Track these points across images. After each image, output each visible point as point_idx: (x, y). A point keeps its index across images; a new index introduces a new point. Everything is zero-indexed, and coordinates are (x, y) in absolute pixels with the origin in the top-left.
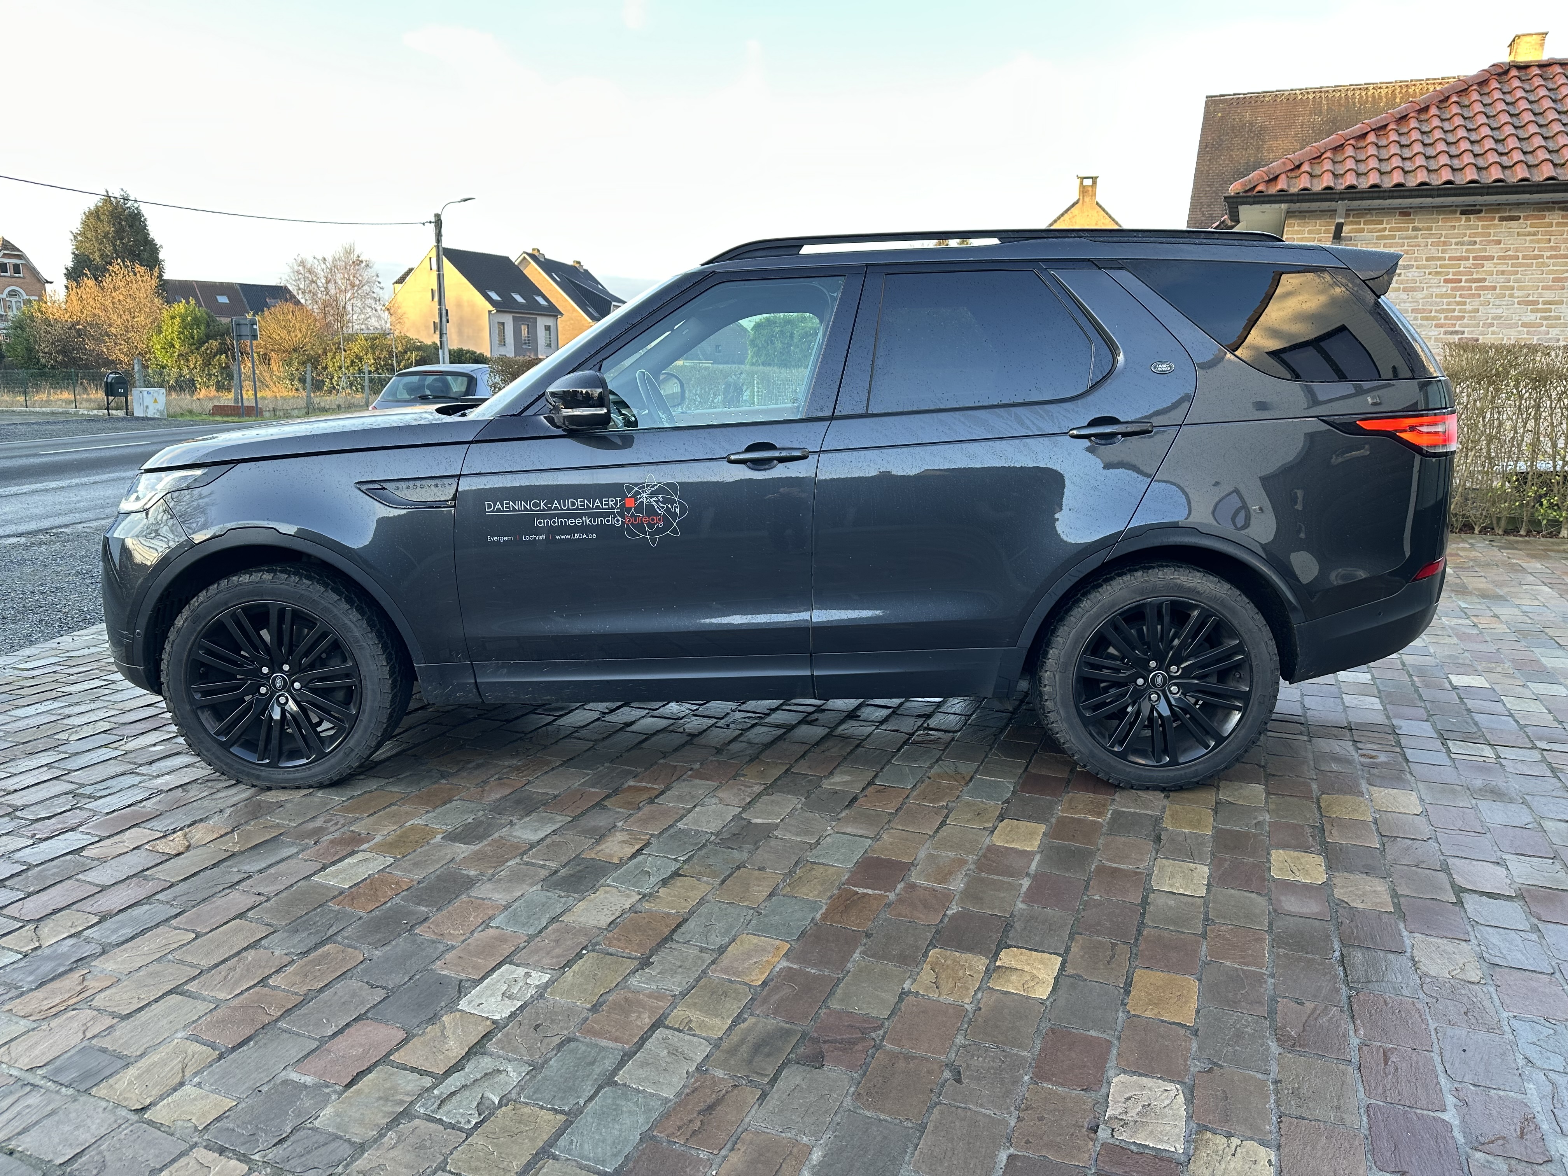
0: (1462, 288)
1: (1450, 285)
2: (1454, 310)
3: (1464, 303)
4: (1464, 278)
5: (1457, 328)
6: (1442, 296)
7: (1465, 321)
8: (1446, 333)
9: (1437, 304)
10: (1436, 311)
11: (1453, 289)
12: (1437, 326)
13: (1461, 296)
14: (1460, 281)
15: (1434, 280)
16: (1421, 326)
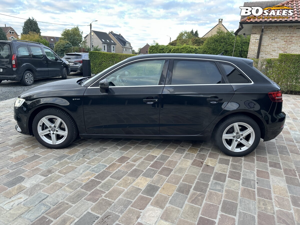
1: (285, 42)
2: (285, 48)
4: (288, 41)
5: (286, 51)
6: (283, 44)
9: (282, 46)
13: (287, 45)
15: (282, 41)
16: (279, 51)
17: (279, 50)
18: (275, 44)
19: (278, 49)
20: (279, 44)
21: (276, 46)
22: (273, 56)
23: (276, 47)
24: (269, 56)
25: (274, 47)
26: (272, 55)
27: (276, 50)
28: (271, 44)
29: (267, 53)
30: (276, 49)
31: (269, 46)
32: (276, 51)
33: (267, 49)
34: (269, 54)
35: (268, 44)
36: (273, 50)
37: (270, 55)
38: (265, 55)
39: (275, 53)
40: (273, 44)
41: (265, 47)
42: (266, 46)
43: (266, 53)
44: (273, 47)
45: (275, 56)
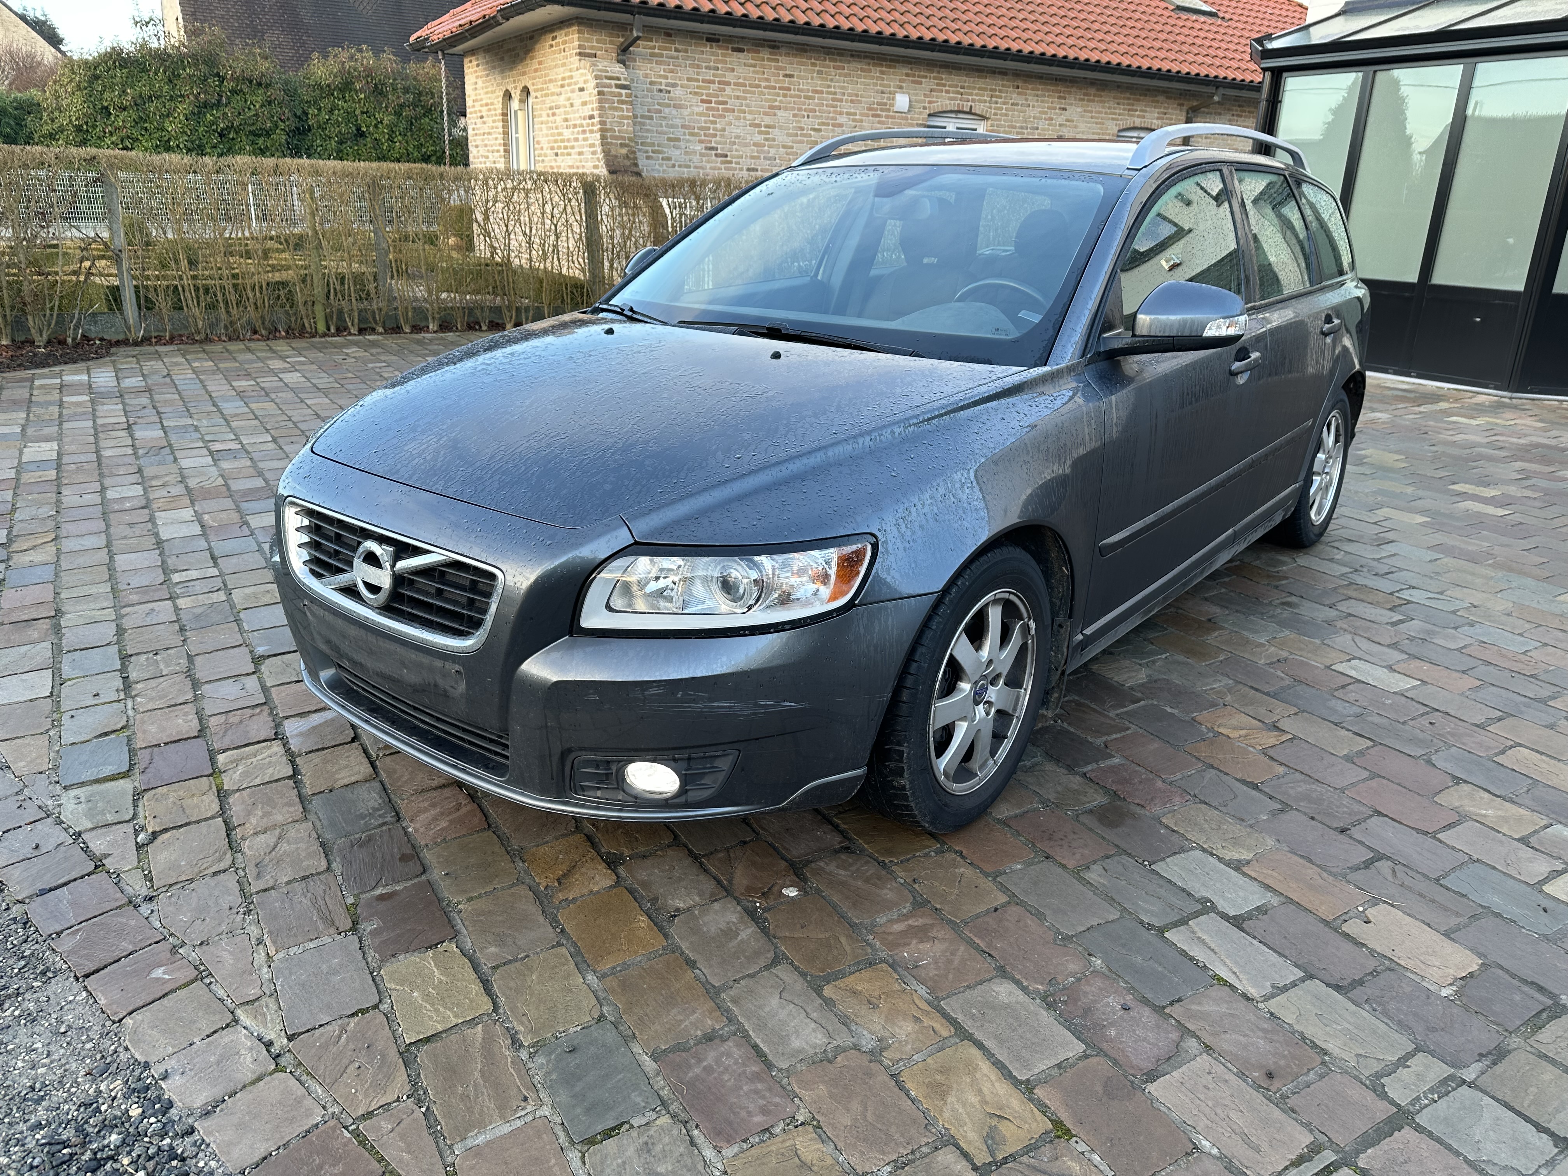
0: (712, 109)
1: (705, 105)
2: (709, 129)
3: (715, 123)
4: (714, 100)
5: (713, 145)
6: (700, 114)
7: (718, 138)
8: (706, 148)
9: (698, 121)
10: (699, 128)
11: (708, 109)
12: (701, 142)
13: (713, 116)
14: (711, 102)
15: (695, 99)
16: (688, 141)
17: (691, 138)
18: (674, 112)
19: (685, 134)
20: (686, 112)
21: (678, 122)
22: (674, 166)
23: (677, 127)
24: (661, 165)
25: (672, 126)
26: (669, 159)
27: (678, 140)
28: (660, 112)
29: (653, 152)
30: (679, 133)
31: (651, 118)
32: (682, 144)
33: (648, 131)
34: (661, 156)
35: (649, 111)
36: (669, 139)
37: (663, 159)
38: (648, 158)
39: (678, 152)
40: (667, 110)
41: (640, 123)
42: (643, 117)
43: (647, 152)
44: (667, 126)
45: (680, 166)
